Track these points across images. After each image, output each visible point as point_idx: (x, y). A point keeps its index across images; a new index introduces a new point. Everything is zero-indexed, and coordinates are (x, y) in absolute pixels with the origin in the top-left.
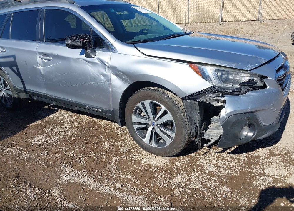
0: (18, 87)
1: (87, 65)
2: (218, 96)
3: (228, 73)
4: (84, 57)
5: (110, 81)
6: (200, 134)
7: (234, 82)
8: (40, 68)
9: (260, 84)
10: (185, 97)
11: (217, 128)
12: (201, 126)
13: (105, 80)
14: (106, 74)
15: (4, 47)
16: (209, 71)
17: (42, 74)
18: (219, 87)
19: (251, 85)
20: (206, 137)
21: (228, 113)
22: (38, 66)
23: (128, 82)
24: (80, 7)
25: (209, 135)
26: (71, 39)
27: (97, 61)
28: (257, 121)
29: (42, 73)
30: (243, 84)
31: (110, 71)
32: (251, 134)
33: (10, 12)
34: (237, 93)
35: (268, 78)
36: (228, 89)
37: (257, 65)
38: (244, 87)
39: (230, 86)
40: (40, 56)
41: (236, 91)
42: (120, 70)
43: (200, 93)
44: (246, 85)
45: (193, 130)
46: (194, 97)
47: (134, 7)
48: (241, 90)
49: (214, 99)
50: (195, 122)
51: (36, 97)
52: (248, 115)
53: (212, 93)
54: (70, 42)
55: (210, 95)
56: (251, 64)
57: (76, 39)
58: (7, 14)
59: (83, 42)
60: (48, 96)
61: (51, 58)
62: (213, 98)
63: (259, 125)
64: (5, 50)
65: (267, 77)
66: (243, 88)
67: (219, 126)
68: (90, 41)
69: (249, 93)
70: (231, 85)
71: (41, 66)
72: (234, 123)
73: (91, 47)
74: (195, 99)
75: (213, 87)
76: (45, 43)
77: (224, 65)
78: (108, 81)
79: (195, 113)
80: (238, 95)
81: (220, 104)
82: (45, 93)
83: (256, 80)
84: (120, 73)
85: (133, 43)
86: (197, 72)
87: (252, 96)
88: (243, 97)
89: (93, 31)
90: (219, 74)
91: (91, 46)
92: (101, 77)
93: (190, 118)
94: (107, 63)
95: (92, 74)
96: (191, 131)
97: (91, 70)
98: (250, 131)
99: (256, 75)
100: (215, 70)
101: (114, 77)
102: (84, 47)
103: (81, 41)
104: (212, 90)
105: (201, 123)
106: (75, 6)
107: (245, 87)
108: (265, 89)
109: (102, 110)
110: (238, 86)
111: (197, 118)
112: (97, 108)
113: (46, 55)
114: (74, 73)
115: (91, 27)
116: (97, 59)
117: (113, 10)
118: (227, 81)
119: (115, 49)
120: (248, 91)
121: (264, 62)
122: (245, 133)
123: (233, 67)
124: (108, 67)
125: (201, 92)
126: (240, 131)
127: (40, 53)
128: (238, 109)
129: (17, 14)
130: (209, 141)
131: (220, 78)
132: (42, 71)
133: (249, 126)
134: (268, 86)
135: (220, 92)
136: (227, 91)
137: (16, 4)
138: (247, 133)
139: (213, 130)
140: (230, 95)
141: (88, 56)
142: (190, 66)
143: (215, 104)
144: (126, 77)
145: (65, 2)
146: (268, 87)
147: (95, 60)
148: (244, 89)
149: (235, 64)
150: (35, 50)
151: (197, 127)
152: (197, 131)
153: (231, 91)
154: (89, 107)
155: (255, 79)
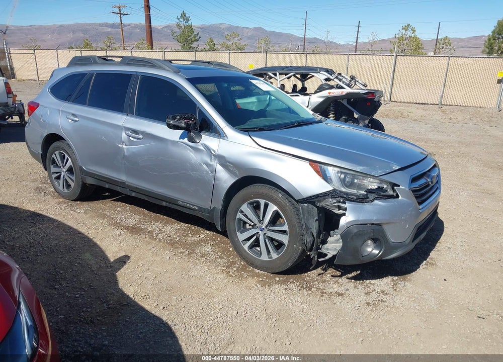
0: (86, 168)
1: (188, 151)
2: (340, 202)
3: (354, 177)
4: (186, 140)
5: (214, 172)
6: (316, 246)
7: (359, 187)
8: (124, 147)
9: (391, 192)
10: (302, 199)
11: (337, 241)
12: (318, 236)
13: (208, 170)
14: (211, 163)
15: (78, 115)
16: (331, 172)
17: (125, 156)
18: (341, 192)
19: (380, 193)
20: (324, 251)
21: (348, 222)
22: (121, 145)
23: (236, 176)
24: (186, 79)
25: (327, 249)
26: (174, 118)
27: (202, 148)
28: (384, 236)
29: (126, 154)
30: (370, 191)
31: (216, 162)
32: (376, 252)
33: (92, 72)
34: (362, 200)
35: (401, 187)
36: (351, 194)
37: (388, 171)
38: (371, 194)
39: (354, 191)
40: (127, 132)
41: (362, 199)
42: (228, 160)
43: (319, 197)
44: (374, 193)
45: (308, 240)
46: (312, 200)
47: (252, 81)
48: (368, 198)
49: (336, 205)
50: (312, 230)
51: (109, 184)
52: (373, 227)
53: (333, 197)
54: (172, 122)
55: (330, 200)
56: (380, 169)
57: (180, 119)
58: (87, 74)
59: (187, 123)
60: (127, 183)
61: (141, 137)
62: (333, 203)
63: (387, 241)
64: (77, 119)
65: (399, 186)
66: (369, 196)
67: (339, 239)
68: (195, 123)
69: (376, 202)
70: (356, 191)
71: (126, 145)
72: (355, 235)
73: (197, 131)
74: (313, 204)
75: (334, 190)
76: (135, 117)
77: (348, 167)
78: (212, 172)
79: (312, 219)
80: (363, 203)
81: (341, 212)
82: (124, 179)
83: (386, 188)
84: (227, 164)
85: (247, 130)
86: (317, 172)
87: (379, 205)
88: (368, 206)
89: (200, 110)
90: (343, 176)
91: (197, 129)
92: (205, 166)
93: (306, 225)
94: (214, 151)
95: (193, 162)
96: (306, 241)
97: (193, 156)
98: (376, 248)
99: (387, 182)
100: (338, 172)
101: (219, 168)
102: (188, 129)
103: (185, 123)
104: (333, 194)
105: (319, 233)
106: (180, 76)
107: (373, 195)
108: (397, 199)
109: (199, 207)
110: (363, 192)
111: (314, 226)
112: (192, 205)
113: (135, 132)
114: (170, 159)
115: (198, 105)
116: (202, 145)
117: (226, 85)
118: (351, 185)
119: (226, 135)
120: (375, 199)
121: (397, 169)
122: (369, 249)
123: (359, 170)
124: (215, 155)
125: (320, 195)
126: (362, 245)
127: (127, 129)
128: (361, 219)
129: (100, 75)
130: (326, 255)
131: (343, 181)
132: (125, 151)
133: (375, 240)
134: (400, 196)
135: (341, 197)
136: (350, 196)
137: (100, 62)
138: (371, 250)
139: (333, 243)
140: (354, 201)
141: (191, 140)
142: (310, 165)
143: (337, 211)
144: (235, 169)
145: (168, 70)
146: (400, 198)
147: (199, 145)
148: (371, 197)
149: (361, 168)
150: (121, 124)
151: (314, 238)
152: (314, 241)
153: (355, 197)
154: (183, 202)
155: (385, 186)
